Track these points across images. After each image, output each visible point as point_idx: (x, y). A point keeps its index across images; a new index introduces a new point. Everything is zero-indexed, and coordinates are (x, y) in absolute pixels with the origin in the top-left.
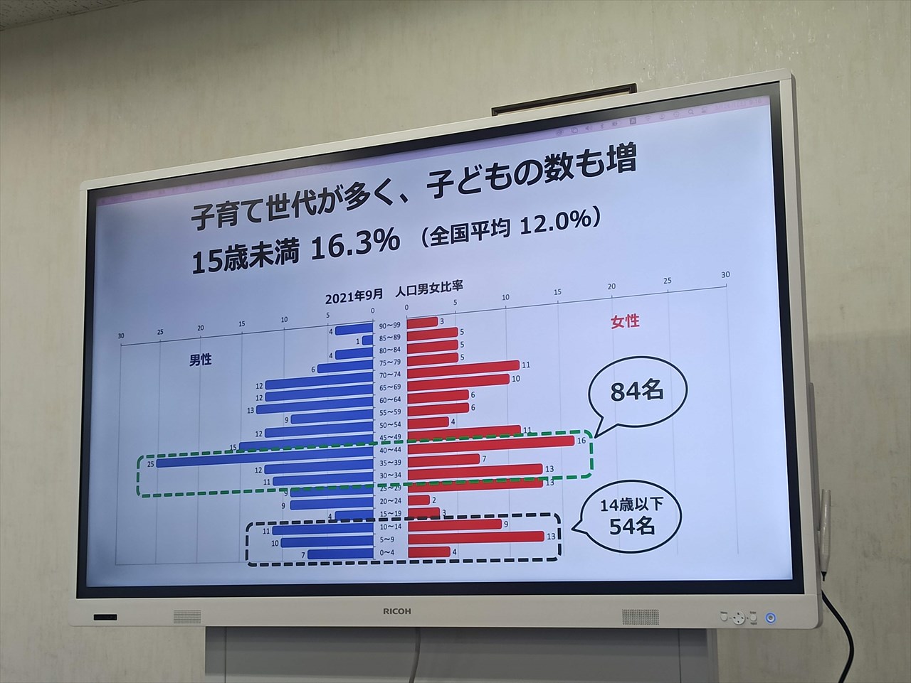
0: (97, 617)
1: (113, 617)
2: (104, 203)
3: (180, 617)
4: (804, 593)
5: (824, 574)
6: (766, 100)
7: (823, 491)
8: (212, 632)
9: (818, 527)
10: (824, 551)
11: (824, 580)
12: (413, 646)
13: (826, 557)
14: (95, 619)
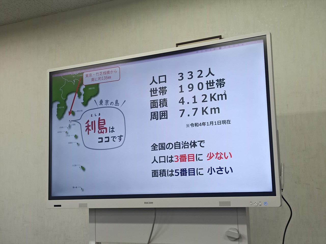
0: (55, 206)
1: (60, 206)
3: (81, 205)
4: (276, 196)
5: (282, 190)
6: (262, 41)
7: (282, 164)
8: (91, 210)
9: (280, 175)
10: (282, 183)
11: (282, 191)
12: (154, 213)
13: (283, 185)
14: (54, 206)
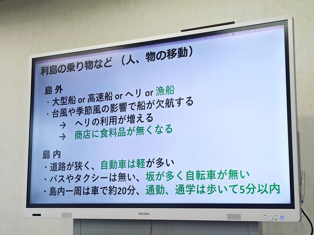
1: (40, 215)
2: (38, 63)
3: (64, 215)
4: (295, 209)
5: (302, 202)
6: (283, 27)
7: (302, 171)
8: (75, 221)
9: (300, 184)
10: (302, 194)
11: (302, 204)
12: (150, 227)
13: (303, 196)
14: (33, 216)
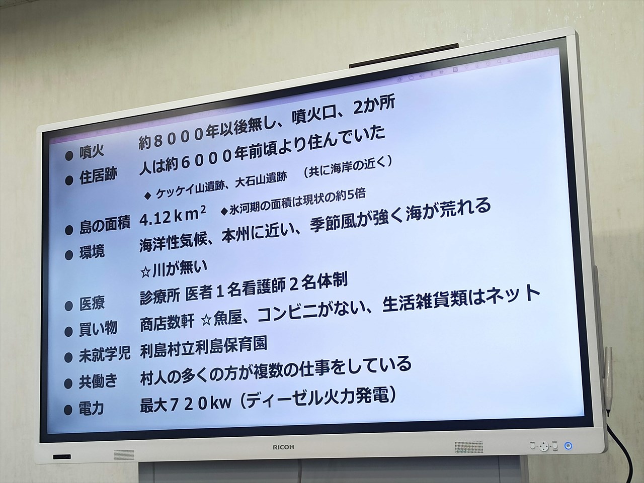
1: (68, 457)
2: (55, 142)
3: (118, 456)
4: (592, 426)
5: (608, 411)
6: (557, 51)
7: (606, 347)
8: (143, 466)
9: (603, 375)
10: (608, 395)
11: (608, 416)
12: (296, 474)
13: (610, 399)
14: (54, 458)
